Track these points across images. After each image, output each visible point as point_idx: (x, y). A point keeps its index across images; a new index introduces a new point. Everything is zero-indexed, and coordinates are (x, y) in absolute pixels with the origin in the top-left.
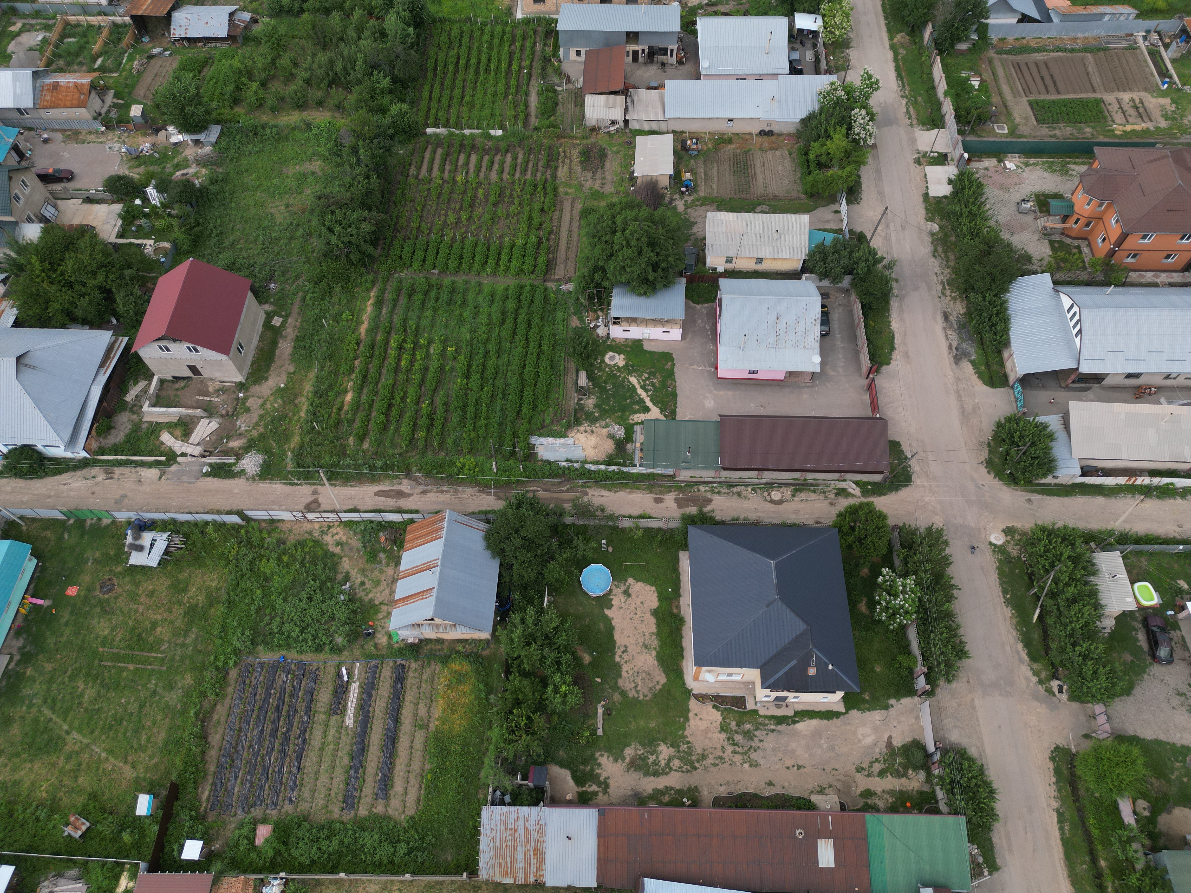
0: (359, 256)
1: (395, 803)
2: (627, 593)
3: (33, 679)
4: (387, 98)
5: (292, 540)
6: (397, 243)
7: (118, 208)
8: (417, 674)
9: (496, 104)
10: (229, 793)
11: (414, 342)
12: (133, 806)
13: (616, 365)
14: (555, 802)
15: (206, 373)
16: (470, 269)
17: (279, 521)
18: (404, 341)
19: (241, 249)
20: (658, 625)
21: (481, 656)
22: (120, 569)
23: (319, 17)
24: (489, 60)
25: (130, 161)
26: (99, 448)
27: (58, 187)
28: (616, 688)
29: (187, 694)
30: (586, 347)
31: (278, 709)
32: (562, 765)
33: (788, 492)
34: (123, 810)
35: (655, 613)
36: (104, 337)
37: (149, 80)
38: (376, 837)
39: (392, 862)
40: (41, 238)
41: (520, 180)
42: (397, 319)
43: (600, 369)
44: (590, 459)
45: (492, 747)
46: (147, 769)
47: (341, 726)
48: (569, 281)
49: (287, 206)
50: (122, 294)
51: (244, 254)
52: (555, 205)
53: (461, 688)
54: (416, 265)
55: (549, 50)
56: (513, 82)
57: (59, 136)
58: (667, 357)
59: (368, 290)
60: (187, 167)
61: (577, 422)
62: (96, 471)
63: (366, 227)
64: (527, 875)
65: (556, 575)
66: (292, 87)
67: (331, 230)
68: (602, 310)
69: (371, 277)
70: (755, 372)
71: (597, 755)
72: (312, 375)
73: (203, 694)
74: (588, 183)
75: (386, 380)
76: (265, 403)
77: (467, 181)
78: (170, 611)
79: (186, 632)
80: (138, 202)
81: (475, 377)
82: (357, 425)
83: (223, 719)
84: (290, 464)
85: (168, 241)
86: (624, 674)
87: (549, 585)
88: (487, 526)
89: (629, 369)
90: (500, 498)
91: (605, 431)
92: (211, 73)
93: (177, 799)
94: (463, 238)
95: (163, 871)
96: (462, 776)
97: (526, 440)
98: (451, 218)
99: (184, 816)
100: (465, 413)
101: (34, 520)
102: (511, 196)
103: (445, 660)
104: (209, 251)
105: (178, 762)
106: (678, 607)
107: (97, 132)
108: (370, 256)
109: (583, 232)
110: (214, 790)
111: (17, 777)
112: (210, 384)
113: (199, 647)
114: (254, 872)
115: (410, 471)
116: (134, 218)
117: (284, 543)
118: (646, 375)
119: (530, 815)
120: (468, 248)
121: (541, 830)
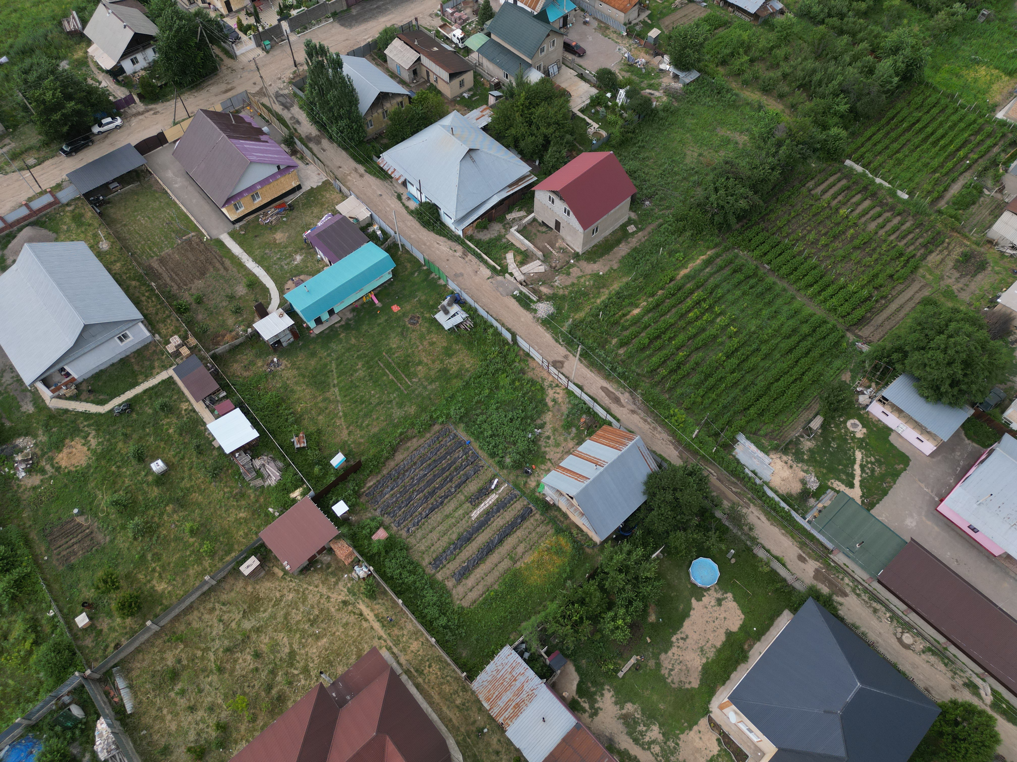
0: (721, 220)
1: (460, 589)
2: (719, 602)
3: (341, 341)
4: (836, 119)
5: (530, 375)
6: (756, 228)
7: (594, 91)
8: (535, 524)
9: (920, 173)
10: (382, 494)
11: (710, 305)
12: (332, 456)
13: (854, 432)
14: (554, 688)
15: (563, 232)
16: (795, 282)
17: (532, 357)
18: (704, 300)
19: (647, 165)
20: (724, 644)
21: (583, 549)
22: (427, 315)
23: (832, 32)
24: (943, 137)
25: (624, 65)
26: (471, 236)
27: (570, 57)
28: (656, 657)
29: (406, 418)
30: (839, 401)
31: (444, 470)
32: (578, 669)
33: (920, 645)
34: (326, 453)
35: (729, 634)
36: (524, 168)
37: (678, 17)
38: (435, 599)
39: (431, 623)
40: (537, 83)
41: (891, 243)
42: (712, 282)
43: (837, 426)
44: (772, 484)
45: (543, 614)
46: (354, 442)
47: (468, 513)
48: (869, 343)
49: (700, 155)
50: (555, 148)
51: (646, 170)
52: (905, 279)
53: (555, 557)
54: (757, 252)
55: (1004, 157)
56: (950, 164)
57: (595, 24)
58: (904, 460)
59: (708, 248)
60: (657, 90)
61: (785, 451)
62: (459, 248)
63: (743, 204)
64: (499, 714)
65: (678, 544)
66: (771, 74)
67: (716, 190)
68: (877, 384)
69: (718, 240)
70: (974, 530)
71: (607, 687)
72: (625, 280)
73: (413, 425)
74: (950, 281)
75: (670, 318)
76: (581, 277)
77: (847, 217)
78: (434, 362)
79: (433, 381)
80: (609, 95)
81: (734, 361)
82: (626, 333)
83: (412, 449)
84: (565, 328)
85: (607, 132)
86: (670, 653)
87: (667, 546)
88: (657, 469)
89: (861, 444)
90: (681, 457)
91: (802, 474)
92: (722, 33)
93: (355, 472)
94: (809, 257)
95: (318, 506)
96: (511, 613)
97: (735, 432)
98: (812, 237)
99: (351, 485)
100: (706, 379)
101: (407, 252)
102: (874, 250)
103: (559, 531)
104: (626, 154)
105: (373, 451)
106: (751, 647)
107: (620, 35)
108: (729, 226)
109: (913, 315)
110: (376, 485)
111: (295, 388)
112: (560, 241)
113: (432, 396)
114: (359, 552)
115: (635, 390)
116: (599, 104)
117: (524, 374)
118: (873, 459)
119: (532, 679)
120: (806, 266)
121: (531, 696)
